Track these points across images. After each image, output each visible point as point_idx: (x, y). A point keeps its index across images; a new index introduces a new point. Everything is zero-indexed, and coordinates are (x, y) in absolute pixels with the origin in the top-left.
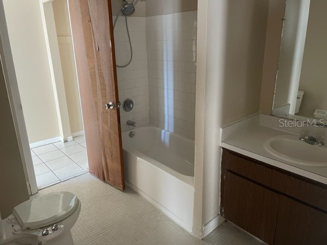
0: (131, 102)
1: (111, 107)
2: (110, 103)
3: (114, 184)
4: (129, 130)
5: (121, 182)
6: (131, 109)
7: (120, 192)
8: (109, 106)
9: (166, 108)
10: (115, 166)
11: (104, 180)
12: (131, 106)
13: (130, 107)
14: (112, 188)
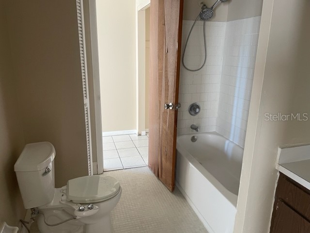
0: (198, 107)
1: (171, 108)
2: (171, 104)
3: (165, 183)
4: (192, 134)
5: (171, 182)
6: (196, 113)
7: (169, 192)
8: (168, 106)
9: (234, 117)
10: (168, 165)
11: (158, 176)
12: (197, 110)
13: (195, 111)
14: (163, 186)
